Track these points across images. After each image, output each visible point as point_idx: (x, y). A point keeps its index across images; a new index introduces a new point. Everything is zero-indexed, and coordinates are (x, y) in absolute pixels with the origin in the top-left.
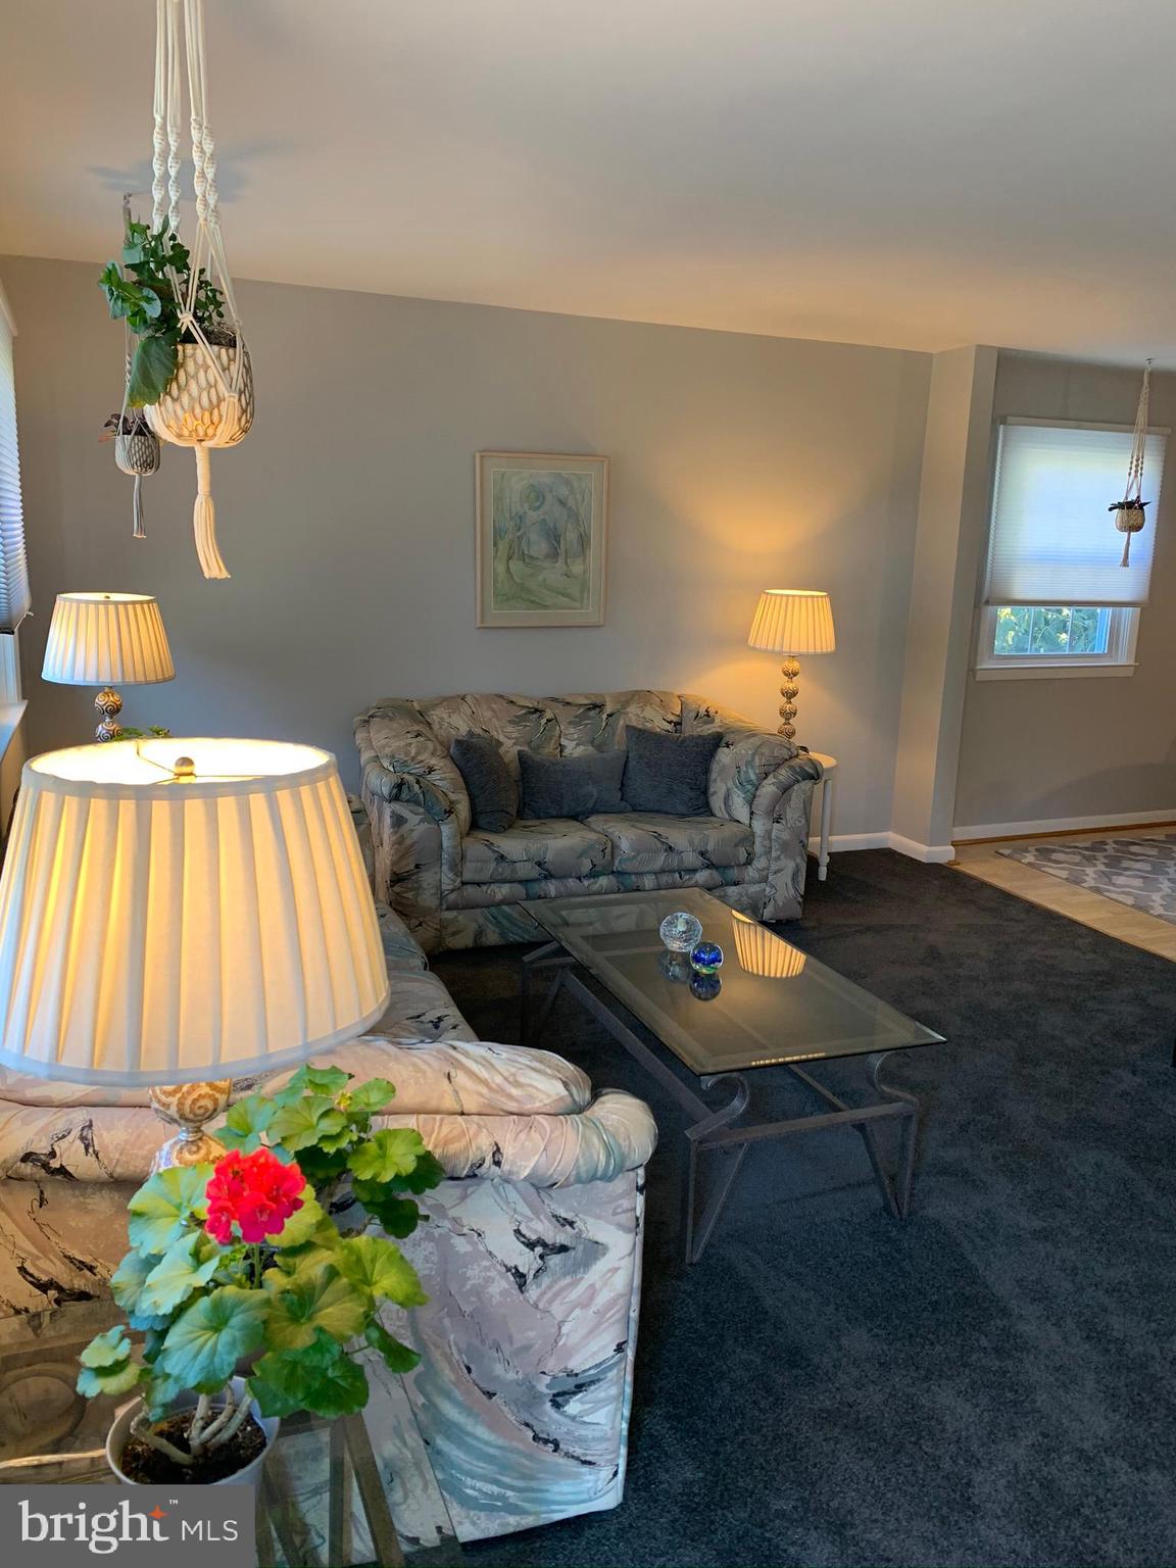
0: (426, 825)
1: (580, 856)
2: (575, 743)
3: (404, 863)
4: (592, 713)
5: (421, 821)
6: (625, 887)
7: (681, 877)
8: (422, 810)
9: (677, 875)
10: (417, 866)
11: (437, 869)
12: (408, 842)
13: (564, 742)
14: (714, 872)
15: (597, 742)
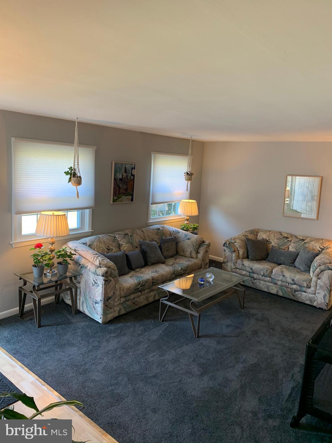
0: (229, 253)
1: (261, 270)
2: (292, 247)
3: (225, 260)
4: (300, 241)
5: (229, 252)
6: (273, 282)
7: (288, 285)
8: (229, 250)
9: (288, 284)
10: (227, 261)
11: (231, 263)
12: (226, 255)
13: (290, 247)
14: (298, 287)
15: (297, 249)
